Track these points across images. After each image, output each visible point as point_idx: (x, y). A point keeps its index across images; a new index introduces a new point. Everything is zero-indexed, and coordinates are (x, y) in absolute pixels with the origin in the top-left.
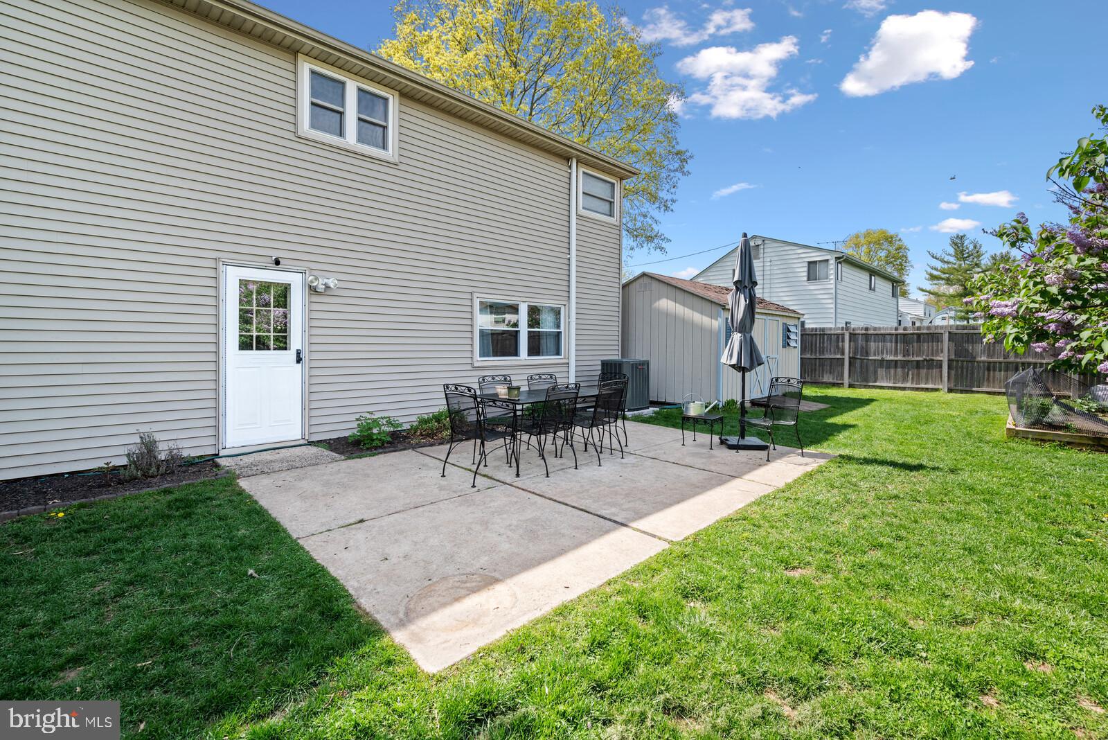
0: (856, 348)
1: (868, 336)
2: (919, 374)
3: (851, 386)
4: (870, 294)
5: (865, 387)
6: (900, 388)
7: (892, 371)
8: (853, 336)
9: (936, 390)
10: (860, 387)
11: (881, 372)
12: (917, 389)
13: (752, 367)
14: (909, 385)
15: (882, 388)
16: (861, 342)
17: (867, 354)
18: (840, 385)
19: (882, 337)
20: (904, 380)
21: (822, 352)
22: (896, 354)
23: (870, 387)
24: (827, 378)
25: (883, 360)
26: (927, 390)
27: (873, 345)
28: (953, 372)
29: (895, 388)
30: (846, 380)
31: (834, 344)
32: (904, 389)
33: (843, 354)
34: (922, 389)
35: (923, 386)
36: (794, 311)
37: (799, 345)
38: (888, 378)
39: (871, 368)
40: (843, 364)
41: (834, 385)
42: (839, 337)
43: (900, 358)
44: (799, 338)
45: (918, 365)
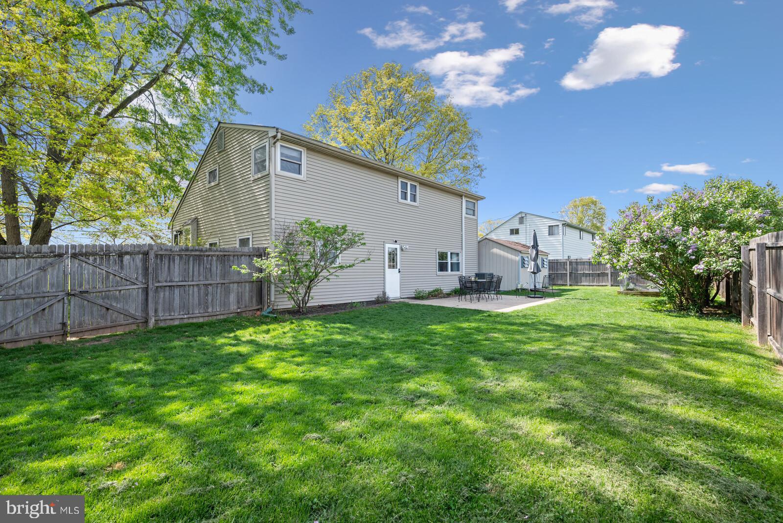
0: (572, 268)
1: (577, 263)
2: (599, 279)
3: (570, 285)
4: (580, 241)
5: (577, 285)
6: (591, 286)
7: (588, 278)
8: (571, 263)
9: (606, 286)
10: (574, 285)
11: (583, 279)
12: (599, 286)
13: (538, 272)
14: (595, 284)
15: (584, 285)
16: (574, 266)
17: (577, 271)
18: (566, 285)
19: (583, 263)
20: (593, 282)
21: (557, 271)
22: (589, 271)
23: (578, 285)
24: (560, 282)
25: (584, 273)
26: (603, 286)
27: (580, 267)
28: (613, 278)
29: (589, 285)
30: (568, 283)
31: (562, 266)
32: (593, 286)
33: (567, 271)
34: (601, 285)
35: (601, 284)
36: (546, 253)
37: (548, 267)
38: (586, 281)
39: (579, 277)
40: (567, 276)
41: (563, 285)
42: (565, 263)
43: (591, 272)
44: (548, 264)
45: (599, 275)
